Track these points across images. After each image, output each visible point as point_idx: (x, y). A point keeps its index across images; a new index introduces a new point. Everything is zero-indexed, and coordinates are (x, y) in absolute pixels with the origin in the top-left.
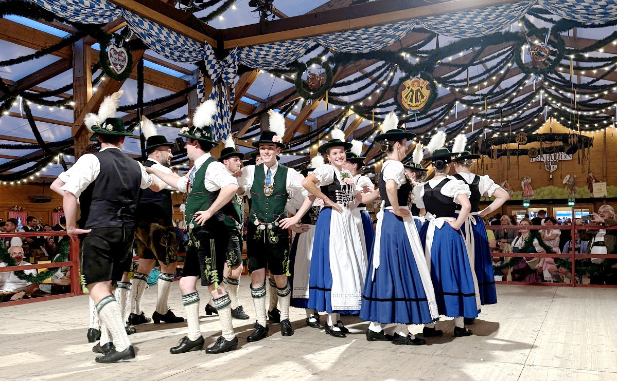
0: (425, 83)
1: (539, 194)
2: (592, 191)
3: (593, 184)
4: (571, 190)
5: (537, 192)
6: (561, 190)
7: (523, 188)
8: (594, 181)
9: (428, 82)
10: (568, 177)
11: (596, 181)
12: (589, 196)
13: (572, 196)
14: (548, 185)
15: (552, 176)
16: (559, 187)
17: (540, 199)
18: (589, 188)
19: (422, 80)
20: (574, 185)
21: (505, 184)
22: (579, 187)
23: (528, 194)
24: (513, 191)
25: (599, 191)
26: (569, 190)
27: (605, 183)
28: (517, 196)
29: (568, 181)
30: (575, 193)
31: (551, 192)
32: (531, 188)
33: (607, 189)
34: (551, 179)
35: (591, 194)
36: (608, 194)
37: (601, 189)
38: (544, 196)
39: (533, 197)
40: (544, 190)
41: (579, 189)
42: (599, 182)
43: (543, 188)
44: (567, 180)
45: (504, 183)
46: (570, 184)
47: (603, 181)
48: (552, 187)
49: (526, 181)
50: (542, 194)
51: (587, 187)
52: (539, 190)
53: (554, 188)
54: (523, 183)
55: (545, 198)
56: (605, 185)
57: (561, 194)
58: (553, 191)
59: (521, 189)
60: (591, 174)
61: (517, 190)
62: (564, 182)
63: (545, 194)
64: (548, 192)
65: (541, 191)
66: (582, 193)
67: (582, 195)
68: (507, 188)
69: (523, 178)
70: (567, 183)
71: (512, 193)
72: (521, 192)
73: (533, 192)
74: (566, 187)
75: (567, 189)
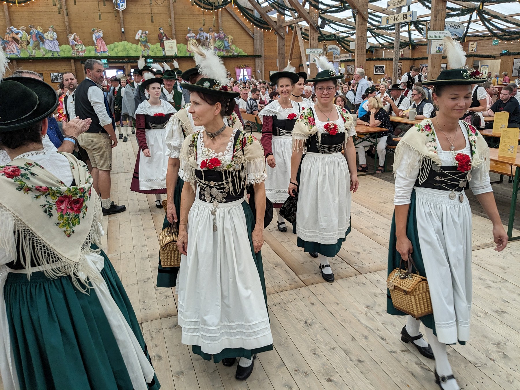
1: (113, 50)
2: (164, 49)
3: (165, 42)
4: (145, 47)
5: (110, 48)
6: (134, 46)
7: (96, 43)
8: (165, 38)
10: (140, 32)
11: (168, 39)
13: (146, 53)
14: (121, 40)
16: (133, 43)
17: (115, 55)
18: (161, 46)
20: (147, 41)
21: (75, 36)
23: (102, 50)
24: (85, 46)
25: (171, 49)
26: (143, 47)
27: (175, 41)
28: (90, 52)
31: (125, 49)
32: (104, 43)
33: (177, 47)
34: (123, 32)
35: (164, 52)
36: (179, 52)
37: (172, 47)
38: (119, 52)
39: (108, 54)
40: (118, 46)
41: (152, 46)
42: (169, 39)
43: (116, 43)
45: (73, 36)
46: (143, 40)
47: (173, 39)
48: (125, 43)
50: (116, 50)
52: (112, 45)
53: (127, 45)
54: (94, 37)
55: (120, 54)
56: (175, 43)
57: (136, 51)
58: (127, 47)
59: (93, 44)
60: (162, 31)
61: (88, 45)
62: (137, 37)
63: (119, 50)
64: (122, 48)
65: (115, 47)
66: (155, 50)
67: (155, 53)
68: (77, 42)
69: (93, 31)
70: (140, 39)
71: (84, 48)
72: (94, 47)
73: (106, 48)
74: (140, 43)
75: (141, 46)
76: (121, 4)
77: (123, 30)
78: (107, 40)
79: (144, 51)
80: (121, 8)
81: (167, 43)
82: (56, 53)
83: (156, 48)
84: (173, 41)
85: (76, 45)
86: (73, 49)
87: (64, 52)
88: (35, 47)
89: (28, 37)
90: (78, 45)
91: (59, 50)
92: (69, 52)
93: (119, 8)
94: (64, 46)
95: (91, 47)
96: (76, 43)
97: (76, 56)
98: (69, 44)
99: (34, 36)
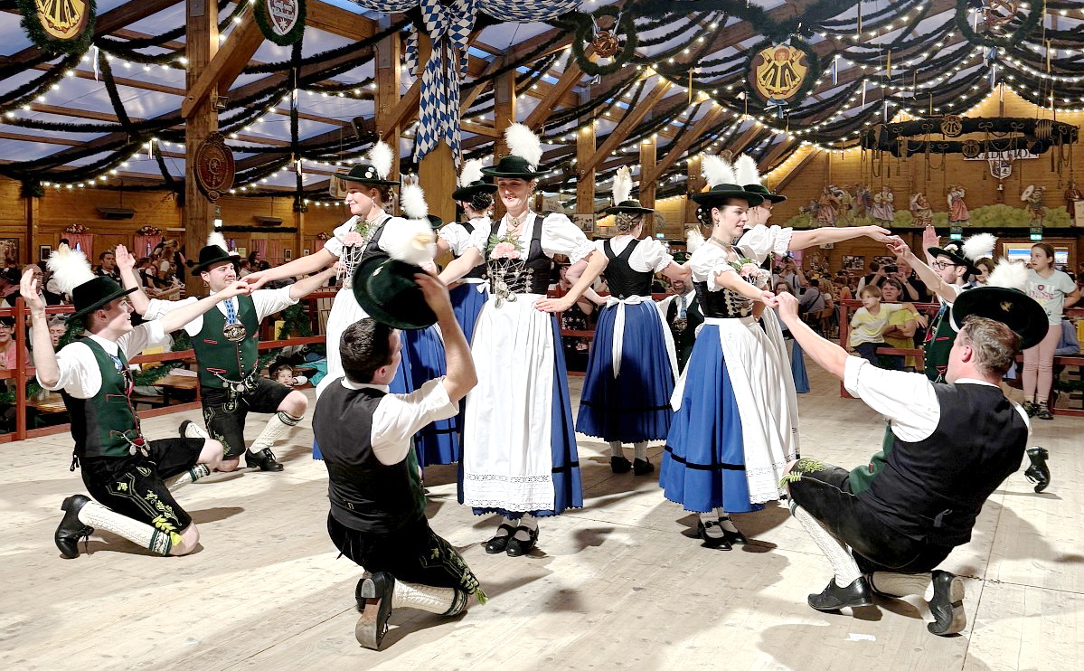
0: (798, 55)
1: (978, 218)
2: (1073, 216)
3: (1076, 204)
4: (1037, 212)
6: (1017, 211)
7: (951, 207)
8: (1077, 197)
9: (803, 54)
10: (1031, 189)
11: (1081, 198)
12: (1068, 224)
13: (1037, 223)
14: (995, 202)
15: (1003, 188)
16: (1015, 207)
17: (981, 226)
18: (1067, 211)
19: (792, 49)
21: (919, 197)
22: (1051, 208)
23: (959, 218)
24: (933, 212)
26: (1032, 212)
29: (1031, 196)
30: (1043, 217)
31: (999, 216)
32: (964, 207)
34: (1001, 191)
35: (1072, 221)
38: (988, 222)
39: (968, 224)
40: (988, 212)
43: (986, 208)
44: (1029, 194)
45: (916, 197)
46: (1034, 201)
48: (1001, 206)
49: (955, 194)
50: (983, 218)
51: (1065, 207)
52: (978, 211)
53: (1005, 209)
54: (950, 197)
55: (990, 225)
57: (1018, 219)
58: (1004, 213)
59: (947, 208)
60: (1072, 185)
63: (989, 218)
64: (995, 215)
65: (983, 213)
66: (1055, 218)
67: (1055, 222)
68: (922, 206)
69: (950, 189)
70: (1029, 199)
71: (931, 215)
72: (947, 213)
73: (967, 215)
74: (1027, 207)
75: (1029, 211)
76: (1002, 169)
79: (1034, 219)
80: (1002, 174)
82: (887, 222)
83: (1059, 214)
85: (919, 210)
86: (914, 216)
88: (859, 213)
89: (852, 199)
90: (922, 210)
91: (892, 219)
95: (942, 213)
96: (919, 207)
98: (909, 210)
99: (859, 198)
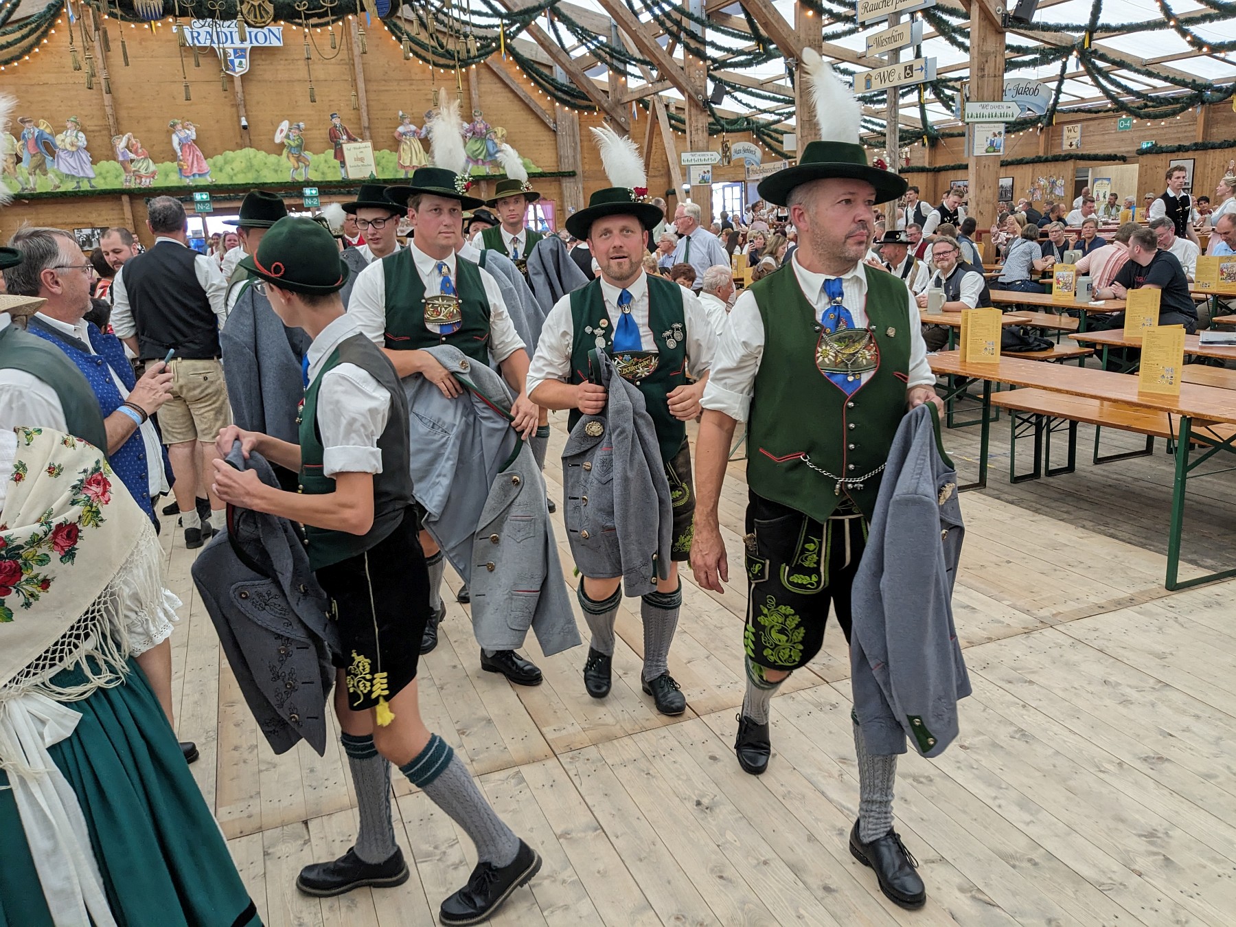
1: (221, 170)
2: (343, 163)
3: (345, 146)
5: (215, 165)
6: (273, 158)
7: (180, 154)
8: (345, 137)
10: (285, 125)
11: (351, 139)
13: (301, 174)
14: (241, 147)
15: (247, 121)
16: (269, 152)
17: (228, 182)
18: (336, 157)
20: (302, 147)
21: (129, 139)
23: (195, 171)
24: (155, 162)
25: (360, 163)
26: (292, 159)
27: (369, 144)
28: (167, 175)
30: (306, 166)
31: (250, 167)
32: (199, 153)
33: (375, 158)
34: (245, 128)
35: (343, 171)
36: (380, 169)
37: (362, 160)
38: (235, 175)
39: (209, 180)
40: (233, 160)
41: (315, 157)
42: (355, 140)
43: (229, 154)
44: (284, 133)
45: (125, 139)
46: (292, 143)
48: (249, 151)
50: (228, 169)
51: (332, 151)
52: (219, 159)
53: (255, 156)
54: (175, 140)
55: (240, 180)
56: (370, 149)
57: (276, 171)
58: (255, 162)
59: (174, 157)
60: (336, 121)
61: (163, 160)
62: (278, 138)
63: (236, 170)
64: (243, 165)
65: (226, 162)
66: (323, 167)
67: (323, 173)
68: (136, 153)
69: (173, 126)
70: (286, 141)
71: (152, 167)
72: (175, 164)
73: (206, 165)
74: (285, 152)
75: (288, 157)
76: (237, 61)
77: (244, 123)
78: (204, 146)
79: (297, 169)
80: (238, 69)
81: (350, 149)
82: (86, 181)
83: (326, 161)
84: (364, 144)
85: (132, 161)
86: (125, 169)
87: (105, 178)
88: (36, 168)
89: (18, 145)
90: (139, 161)
91: (91, 175)
92: (117, 177)
93: (234, 71)
94: (104, 165)
95: (168, 164)
96: (132, 156)
97: (133, 187)
98: (115, 159)
99: (31, 144)
